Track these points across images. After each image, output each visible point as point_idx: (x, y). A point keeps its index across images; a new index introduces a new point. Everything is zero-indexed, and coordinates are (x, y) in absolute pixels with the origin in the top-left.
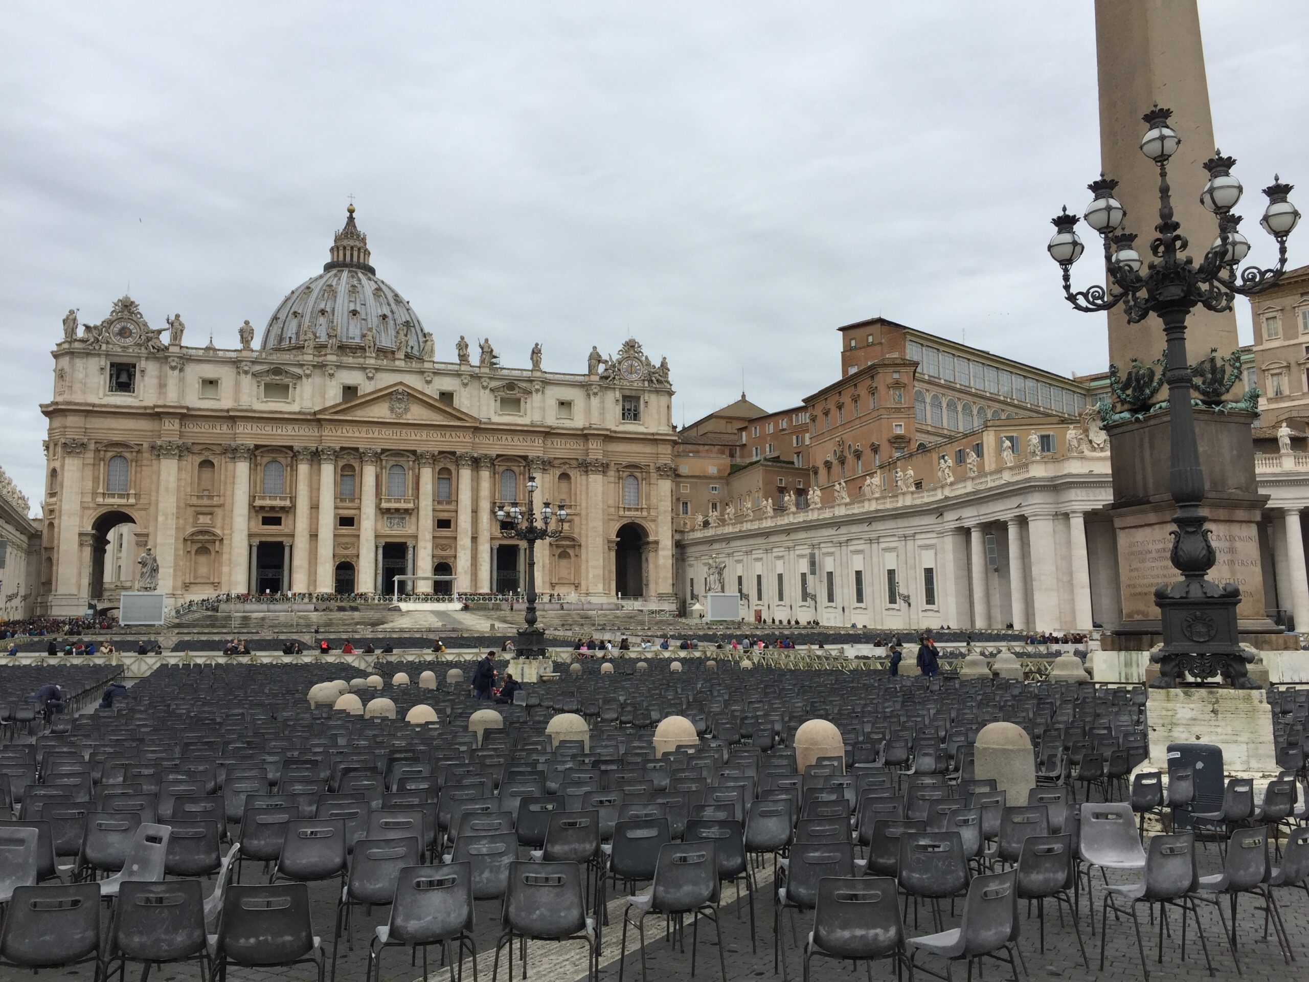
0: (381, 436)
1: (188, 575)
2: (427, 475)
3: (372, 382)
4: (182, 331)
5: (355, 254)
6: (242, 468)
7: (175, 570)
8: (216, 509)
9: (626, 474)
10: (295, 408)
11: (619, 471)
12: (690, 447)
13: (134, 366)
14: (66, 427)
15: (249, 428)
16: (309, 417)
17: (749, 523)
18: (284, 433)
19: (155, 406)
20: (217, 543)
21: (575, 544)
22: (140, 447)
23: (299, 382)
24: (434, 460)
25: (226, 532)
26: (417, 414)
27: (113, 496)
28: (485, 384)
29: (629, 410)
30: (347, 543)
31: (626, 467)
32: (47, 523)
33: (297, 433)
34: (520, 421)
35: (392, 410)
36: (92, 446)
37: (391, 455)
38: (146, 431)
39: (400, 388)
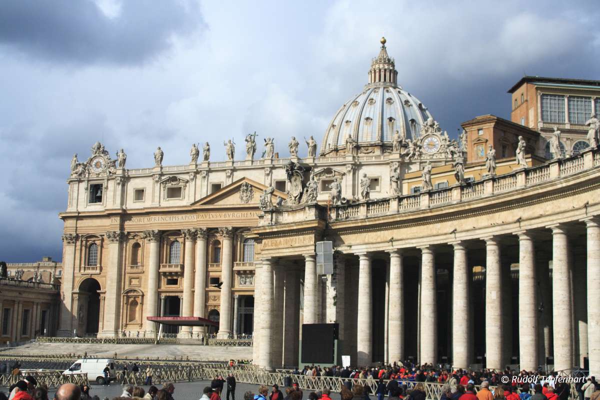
0: (234, 218)
1: (125, 319)
3: (229, 179)
4: (125, 160)
6: (153, 246)
8: (140, 275)
10: (183, 203)
13: (102, 186)
15: (157, 219)
16: (189, 209)
18: (176, 221)
19: (106, 210)
20: (141, 297)
22: (103, 237)
23: (187, 185)
25: (146, 290)
27: (89, 269)
33: (184, 220)
35: (241, 198)
36: (80, 238)
38: (105, 226)
39: (243, 182)
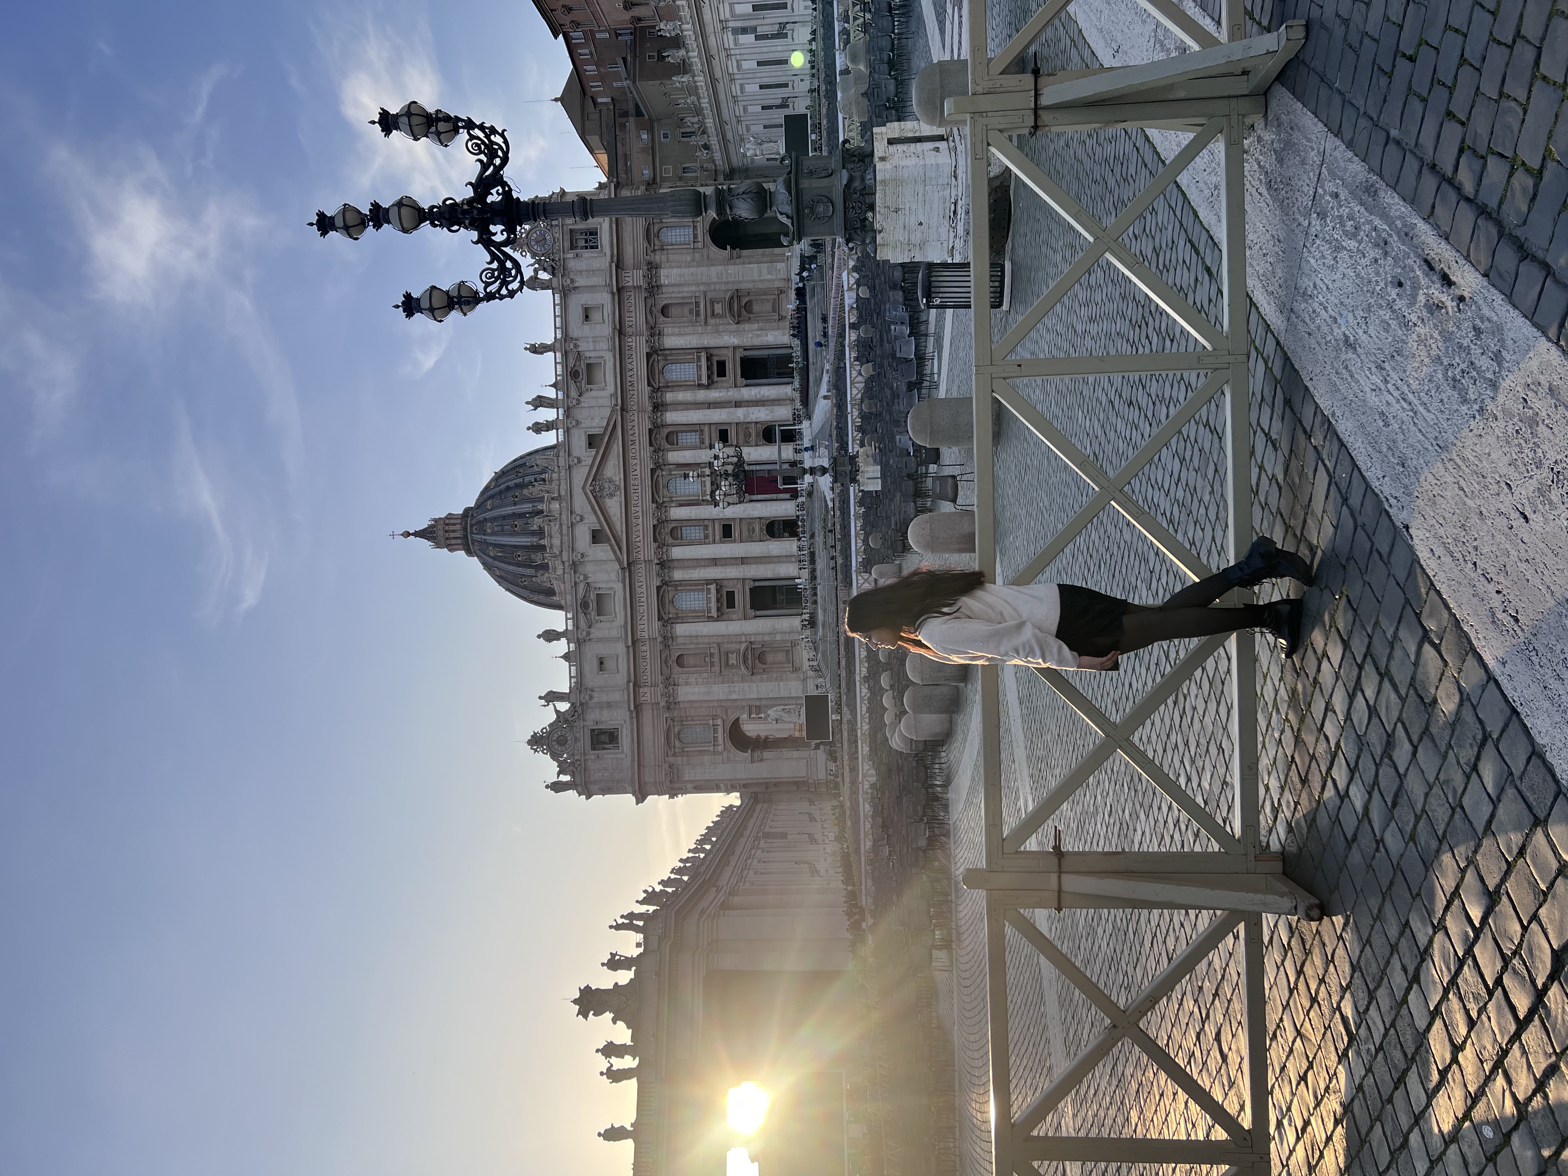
0: (640, 504)
1: (786, 669)
2: (674, 457)
3: (586, 516)
4: (554, 693)
5: (452, 528)
6: (681, 629)
7: (782, 680)
8: (722, 650)
9: (657, 242)
10: (619, 587)
11: (654, 250)
12: (620, 165)
13: (593, 730)
14: (655, 782)
15: (643, 627)
16: (627, 574)
17: (702, 100)
18: (645, 595)
19: (630, 710)
20: (754, 646)
21: (737, 295)
22: (669, 720)
23: (592, 585)
24: (659, 450)
25: (743, 640)
26: (613, 470)
27: (715, 739)
28: (574, 402)
29: (586, 242)
30: (749, 529)
31: (649, 242)
32: (743, 790)
33: (644, 583)
34: (610, 364)
35: (611, 495)
36: (671, 759)
37: (658, 493)
38: (653, 715)
39: (588, 488)
